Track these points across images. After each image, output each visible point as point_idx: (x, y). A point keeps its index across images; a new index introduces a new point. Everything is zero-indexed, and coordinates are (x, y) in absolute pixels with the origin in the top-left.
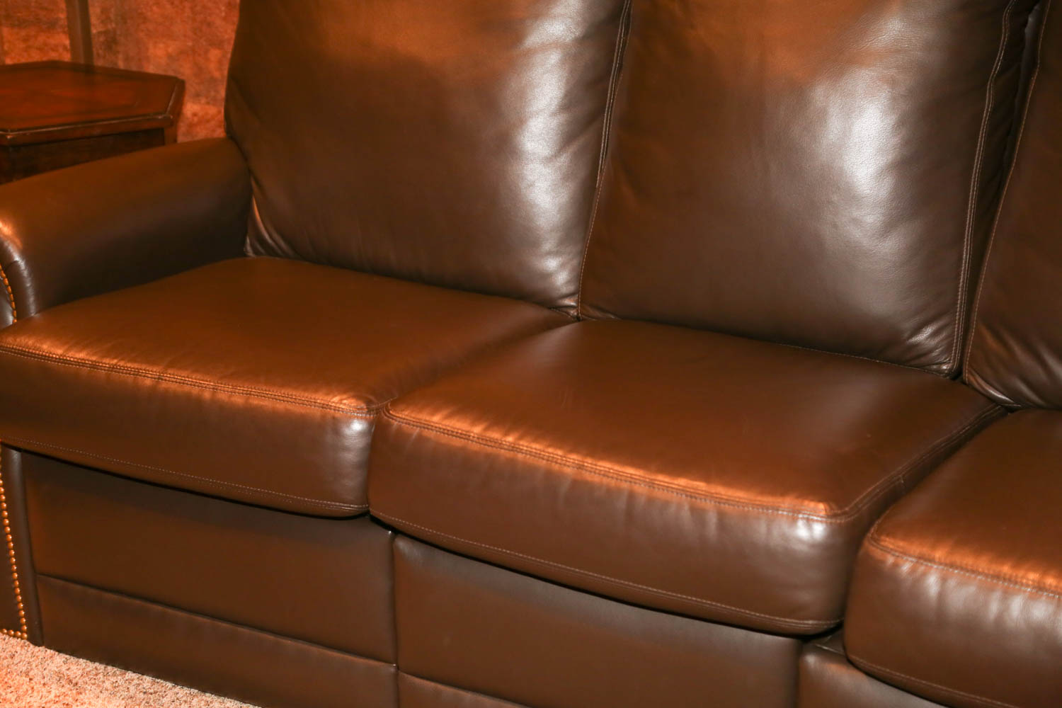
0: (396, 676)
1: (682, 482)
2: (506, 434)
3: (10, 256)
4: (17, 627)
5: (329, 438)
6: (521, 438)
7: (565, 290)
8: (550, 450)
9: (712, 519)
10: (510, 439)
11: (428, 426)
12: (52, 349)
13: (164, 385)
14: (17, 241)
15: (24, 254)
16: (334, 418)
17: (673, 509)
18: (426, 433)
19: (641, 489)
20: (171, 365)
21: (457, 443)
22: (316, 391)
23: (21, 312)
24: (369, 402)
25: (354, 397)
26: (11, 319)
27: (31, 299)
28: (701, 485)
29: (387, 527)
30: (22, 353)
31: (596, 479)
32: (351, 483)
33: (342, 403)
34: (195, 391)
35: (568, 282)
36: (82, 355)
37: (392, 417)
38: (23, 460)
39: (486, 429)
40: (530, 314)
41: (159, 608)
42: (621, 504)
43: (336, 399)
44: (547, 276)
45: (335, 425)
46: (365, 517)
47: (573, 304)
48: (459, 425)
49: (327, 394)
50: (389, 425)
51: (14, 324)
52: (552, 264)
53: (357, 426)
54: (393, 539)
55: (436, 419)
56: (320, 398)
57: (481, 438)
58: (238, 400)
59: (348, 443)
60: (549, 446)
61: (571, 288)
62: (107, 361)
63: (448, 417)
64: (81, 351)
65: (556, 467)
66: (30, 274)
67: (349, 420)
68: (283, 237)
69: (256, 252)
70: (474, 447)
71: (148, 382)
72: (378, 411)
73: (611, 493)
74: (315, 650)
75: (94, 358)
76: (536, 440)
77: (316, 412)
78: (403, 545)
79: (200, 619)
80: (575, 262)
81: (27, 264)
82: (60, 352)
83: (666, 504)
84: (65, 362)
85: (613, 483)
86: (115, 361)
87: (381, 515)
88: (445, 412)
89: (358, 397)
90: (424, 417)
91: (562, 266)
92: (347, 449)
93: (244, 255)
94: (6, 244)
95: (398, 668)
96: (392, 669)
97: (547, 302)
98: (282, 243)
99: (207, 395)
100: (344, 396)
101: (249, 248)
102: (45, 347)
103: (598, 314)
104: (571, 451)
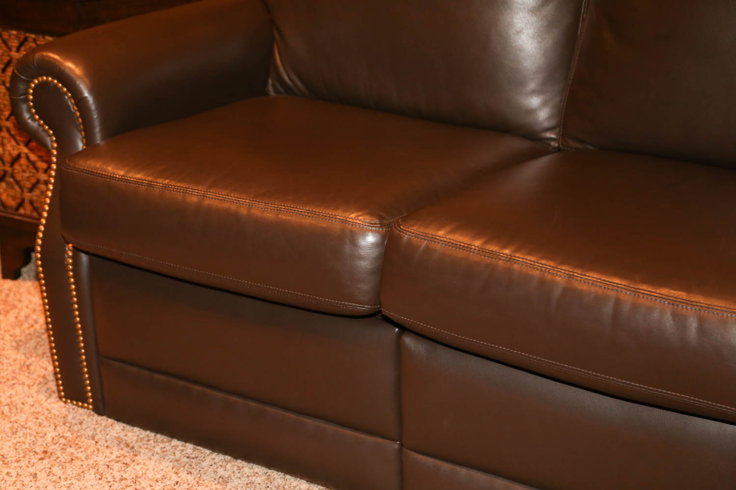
0: (400, 451)
1: (664, 291)
2: (504, 248)
3: (81, 93)
4: (84, 400)
5: (348, 248)
6: (517, 251)
7: (546, 125)
8: (543, 262)
9: (693, 324)
10: (507, 251)
11: (433, 239)
12: (115, 171)
13: (207, 202)
14: (87, 81)
15: (92, 91)
16: (351, 231)
17: (656, 314)
18: (433, 245)
19: (627, 297)
20: (214, 185)
21: (460, 254)
22: (336, 209)
23: (89, 139)
24: (381, 218)
25: (368, 214)
26: (80, 146)
27: (97, 129)
28: (682, 295)
29: (396, 325)
30: (92, 173)
31: (585, 288)
32: (365, 288)
33: (356, 218)
34: (233, 207)
35: (550, 117)
36: (139, 176)
37: (402, 231)
38: (91, 262)
39: (486, 243)
40: (515, 144)
41: (198, 388)
42: (608, 309)
43: (353, 216)
44: (531, 112)
45: (353, 238)
46: (376, 316)
47: (553, 136)
48: (461, 238)
49: (346, 211)
50: (400, 237)
51: (83, 150)
52: (535, 101)
53: (370, 239)
54: (399, 335)
55: (441, 233)
56: (340, 214)
57: (481, 250)
58: (270, 215)
59: (363, 252)
60: (542, 258)
61: (553, 123)
62: (159, 181)
63: (452, 231)
64: (138, 173)
65: (548, 277)
66: (97, 108)
67: (364, 232)
68: (301, 79)
69: (277, 91)
70: (475, 257)
71: (194, 199)
72: (389, 226)
73: (599, 300)
74: (331, 428)
75: (150, 179)
76: (530, 253)
77: (337, 226)
78: (409, 341)
79: (233, 398)
80: (557, 100)
81: (94, 99)
82: (122, 173)
83: (650, 309)
84: (127, 181)
85: (600, 291)
86: (167, 181)
87: (392, 314)
88: (449, 228)
89: (372, 214)
90: (430, 231)
91: (544, 104)
92: (362, 258)
93: (266, 94)
94: (78, 82)
95: (401, 445)
96: (396, 445)
97: (530, 135)
98: (299, 84)
99: (244, 211)
100: (360, 213)
101: (270, 88)
102: (110, 168)
103: (578, 145)
104: (563, 263)
